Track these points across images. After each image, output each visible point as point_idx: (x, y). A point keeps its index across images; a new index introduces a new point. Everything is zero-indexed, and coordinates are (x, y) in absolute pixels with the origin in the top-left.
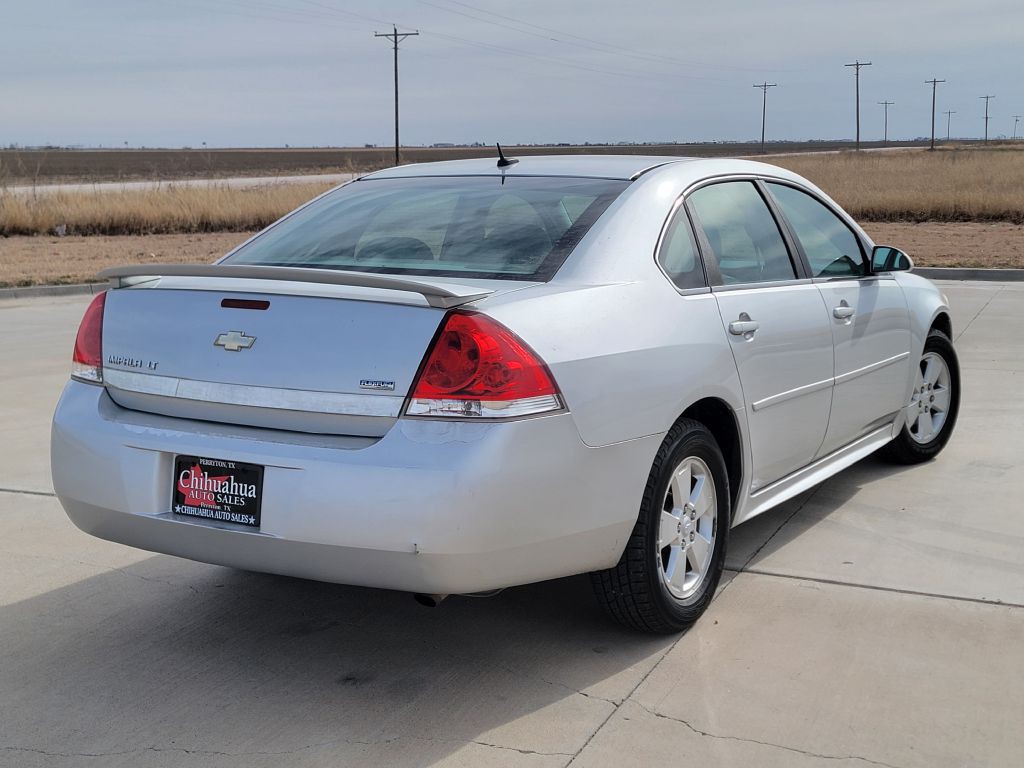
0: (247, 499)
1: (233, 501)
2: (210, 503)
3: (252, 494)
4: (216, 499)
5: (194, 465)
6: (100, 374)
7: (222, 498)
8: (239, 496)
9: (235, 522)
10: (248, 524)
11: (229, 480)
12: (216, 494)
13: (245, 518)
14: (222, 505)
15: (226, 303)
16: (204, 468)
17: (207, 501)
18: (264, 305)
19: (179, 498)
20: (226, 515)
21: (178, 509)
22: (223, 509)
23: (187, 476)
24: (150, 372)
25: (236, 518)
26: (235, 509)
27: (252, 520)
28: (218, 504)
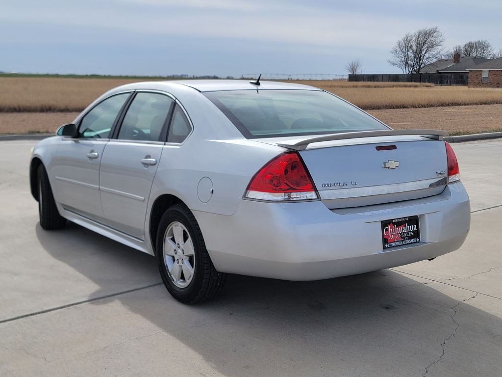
0: (413, 232)
1: (408, 234)
2: (399, 238)
3: (416, 229)
4: (401, 236)
5: (389, 224)
6: (318, 194)
7: (404, 234)
8: (410, 231)
9: (412, 243)
10: (417, 242)
11: (405, 226)
12: (401, 234)
13: (415, 240)
14: (404, 238)
15: (378, 148)
16: (394, 224)
17: (397, 238)
18: (394, 147)
19: (385, 241)
20: (407, 241)
21: (386, 246)
22: (405, 240)
23: (387, 230)
24: (354, 186)
25: (411, 241)
26: (410, 238)
27: (418, 240)
28: (402, 238)
